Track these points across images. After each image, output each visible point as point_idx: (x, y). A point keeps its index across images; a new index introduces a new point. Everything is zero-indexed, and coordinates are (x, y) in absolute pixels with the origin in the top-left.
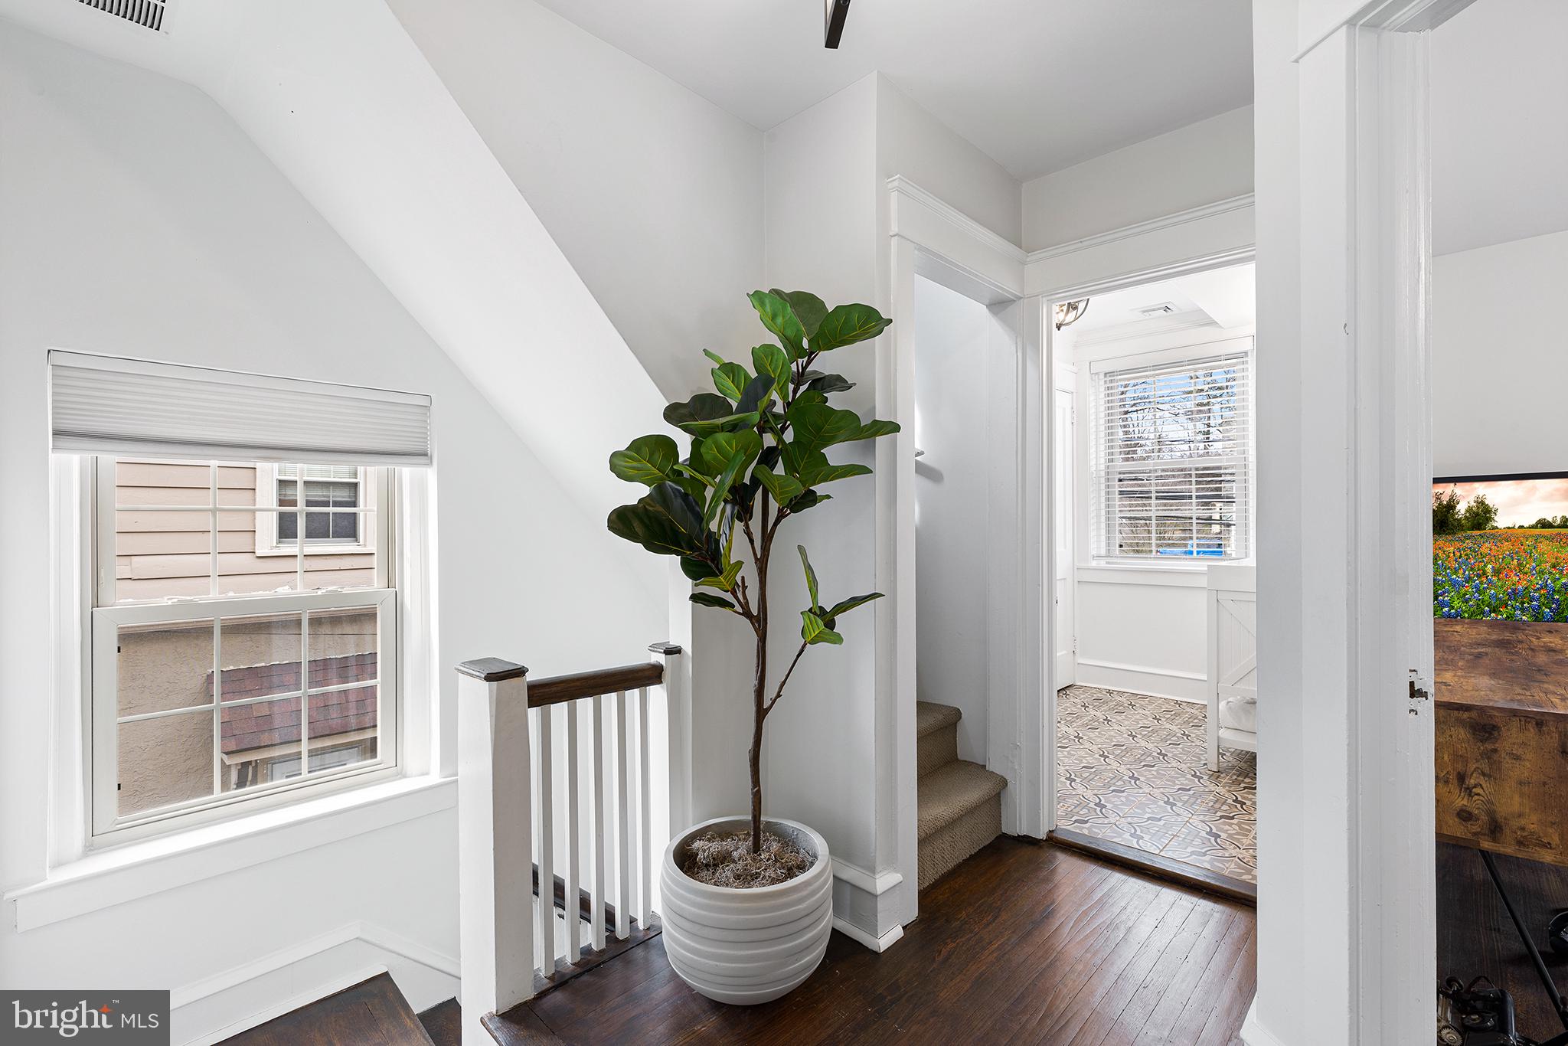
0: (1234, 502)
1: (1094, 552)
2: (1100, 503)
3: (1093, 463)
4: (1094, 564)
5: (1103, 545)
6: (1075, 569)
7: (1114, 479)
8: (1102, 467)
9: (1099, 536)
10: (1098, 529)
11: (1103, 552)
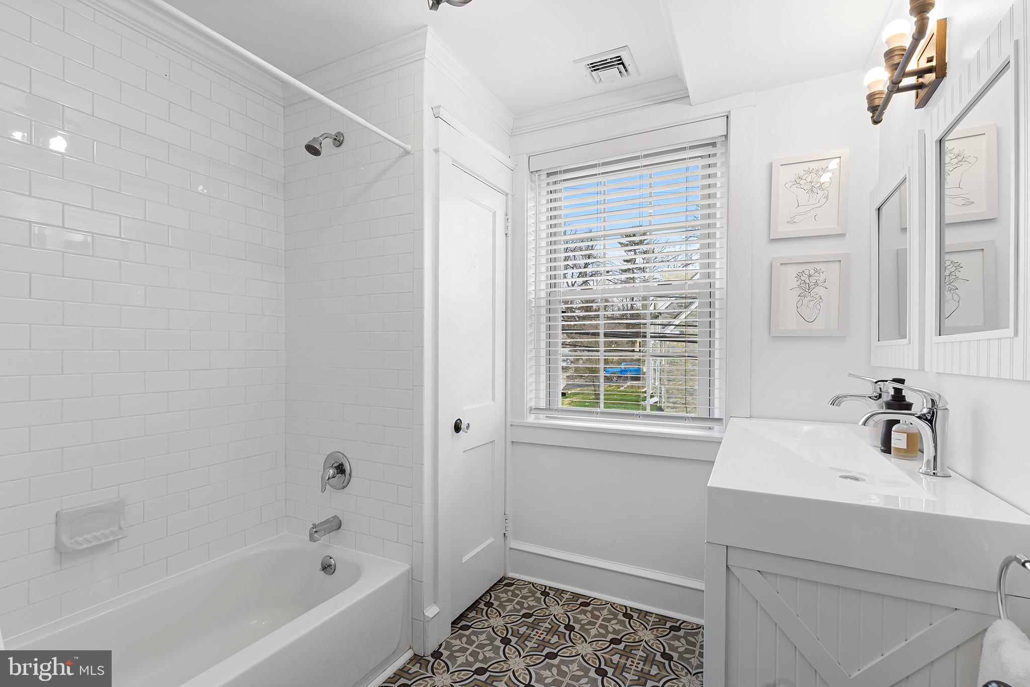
0: (696, 342)
1: (532, 404)
2: (539, 340)
3: (531, 288)
4: (531, 419)
5: (543, 394)
6: (508, 425)
7: (556, 311)
8: (543, 294)
9: (537, 382)
10: (537, 374)
11: (543, 404)
